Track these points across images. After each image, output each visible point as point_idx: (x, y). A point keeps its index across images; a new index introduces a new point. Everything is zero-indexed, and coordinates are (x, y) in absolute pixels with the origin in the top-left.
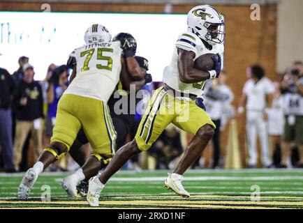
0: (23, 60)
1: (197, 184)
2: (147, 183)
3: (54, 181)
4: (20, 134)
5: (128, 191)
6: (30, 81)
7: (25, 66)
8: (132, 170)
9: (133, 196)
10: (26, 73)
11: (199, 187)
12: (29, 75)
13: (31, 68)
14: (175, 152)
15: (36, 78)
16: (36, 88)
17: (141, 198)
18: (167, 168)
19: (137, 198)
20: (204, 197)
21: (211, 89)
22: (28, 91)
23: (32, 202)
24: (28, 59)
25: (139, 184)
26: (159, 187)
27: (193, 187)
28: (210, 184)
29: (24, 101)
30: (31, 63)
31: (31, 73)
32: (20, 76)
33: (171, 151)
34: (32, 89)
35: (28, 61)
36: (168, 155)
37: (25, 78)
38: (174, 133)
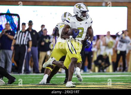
0: (43, 26)
1: (116, 78)
2: (95, 78)
3: (55, 77)
4: (42, 57)
5: (87, 81)
6: (45, 35)
7: (44, 29)
8: (88, 72)
9: (89, 83)
10: (44, 32)
11: (117, 80)
12: (45, 33)
13: (46, 30)
14: (107, 65)
15: (48, 34)
16: (48, 38)
17: (92, 84)
18: (103, 72)
19: (91, 84)
20: (119, 84)
21: (122, 38)
22: (45, 39)
23: (47, 86)
24: (45, 26)
25: (92, 78)
26: (100, 80)
27: (114, 80)
28: (121, 78)
29: (43, 43)
30: (46, 27)
31: (46, 32)
32: (41, 33)
33: (105, 64)
34: (46, 38)
35: (44, 27)
36: (104, 66)
37: (43, 34)
38: (106, 56)
